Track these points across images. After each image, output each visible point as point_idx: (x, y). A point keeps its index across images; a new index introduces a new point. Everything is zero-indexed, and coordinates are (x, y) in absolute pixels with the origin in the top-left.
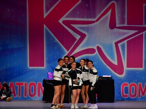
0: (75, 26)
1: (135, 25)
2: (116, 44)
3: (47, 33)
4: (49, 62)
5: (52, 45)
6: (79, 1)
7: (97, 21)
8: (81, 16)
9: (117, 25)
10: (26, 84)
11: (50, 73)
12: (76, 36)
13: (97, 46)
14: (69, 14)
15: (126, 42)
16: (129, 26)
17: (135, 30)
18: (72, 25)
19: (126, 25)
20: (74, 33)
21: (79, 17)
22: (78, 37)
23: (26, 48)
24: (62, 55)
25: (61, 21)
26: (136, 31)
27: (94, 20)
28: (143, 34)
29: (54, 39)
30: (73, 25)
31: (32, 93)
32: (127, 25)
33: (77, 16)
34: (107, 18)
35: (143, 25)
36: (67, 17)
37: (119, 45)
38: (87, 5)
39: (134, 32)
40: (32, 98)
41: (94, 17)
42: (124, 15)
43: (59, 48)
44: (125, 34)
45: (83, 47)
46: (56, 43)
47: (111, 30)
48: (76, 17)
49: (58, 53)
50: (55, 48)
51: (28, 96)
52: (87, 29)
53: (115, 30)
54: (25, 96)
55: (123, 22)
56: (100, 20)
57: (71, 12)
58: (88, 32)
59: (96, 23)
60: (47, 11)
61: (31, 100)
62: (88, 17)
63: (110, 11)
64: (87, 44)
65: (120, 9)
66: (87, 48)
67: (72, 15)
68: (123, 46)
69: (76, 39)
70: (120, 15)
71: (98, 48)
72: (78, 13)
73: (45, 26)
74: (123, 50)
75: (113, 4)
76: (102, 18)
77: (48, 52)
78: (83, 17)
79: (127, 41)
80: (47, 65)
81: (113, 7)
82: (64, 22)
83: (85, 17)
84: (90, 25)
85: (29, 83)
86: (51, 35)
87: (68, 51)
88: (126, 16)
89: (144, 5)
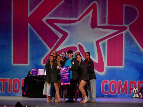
0: (58, 25)
1: (115, 24)
2: (97, 42)
3: (31, 31)
4: (32, 59)
5: (35, 43)
6: (62, 1)
7: (79, 20)
8: (64, 15)
9: (98, 25)
10: (10, 80)
11: (34, 69)
12: (59, 35)
13: (78, 44)
14: (52, 13)
15: (106, 40)
16: (110, 26)
17: (115, 29)
19: (107, 24)
20: (57, 32)
21: (62, 16)
23: (10, 45)
24: (45, 53)
25: (44, 20)
26: (117, 31)
27: (76, 19)
28: (123, 33)
29: (37, 38)
30: (56, 24)
31: (16, 89)
32: (108, 24)
33: (60, 16)
34: (88, 18)
36: (50, 16)
37: (100, 43)
38: (70, 5)
39: (114, 31)
40: (16, 94)
41: (77, 17)
42: (105, 15)
43: (43, 46)
44: (106, 33)
45: (65, 45)
46: (40, 41)
47: (92, 29)
49: (41, 50)
50: (39, 46)
51: (12, 92)
52: (69, 28)
53: (96, 29)
54: (9, 91)
55: (104, 21)
56: (82, 19)
57: (54, 12)
58: (70, 31)
59: (78, 22)
60: (31, 10)
61: (15, 96)
62: (70, 17)
63: (92, 11)
64: (69, 42)
65: (101, 9)
66: (69, 46)
67: (55, 14)
68: (104, 45)
69: (59, 38)
70: (101, 15)
72: (61, 12)
73: (29, 24)
74: (104, 48)
75: (95, 4)
76: (84, 18)
77: (32, 50)
78: (65, 17)
79: (108, 40)
80: (30, 62)
81: (94, 7)
82: (47, 21)
83: (68, 16)
84: (72, 24)
85: (13, 80)
86: (34, 33)
87: (51, 49)
88: (107, 16)
89: (124, 5)
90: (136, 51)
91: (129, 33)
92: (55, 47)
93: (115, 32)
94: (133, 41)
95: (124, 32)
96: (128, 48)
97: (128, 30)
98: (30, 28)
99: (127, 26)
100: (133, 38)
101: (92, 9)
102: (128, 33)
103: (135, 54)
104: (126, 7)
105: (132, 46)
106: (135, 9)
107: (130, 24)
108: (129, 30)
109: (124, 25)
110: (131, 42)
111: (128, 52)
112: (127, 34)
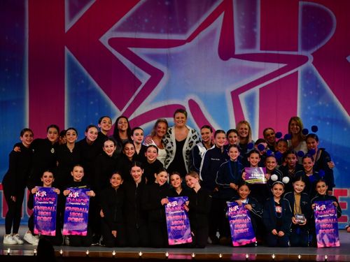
0: (140, 52)
1: (278, 50)
2: (235, 95)
3: (73, 68)
5: (83, 95)
7: (190, 40)
8: (153, 28)
9: (238, 51)
12: (141, 75)
13: (189, 99)
14: (123, 24)
15: (256, 89)
16: (266, 54)
17: (279, 62)
18: (130, 49)
19: (257, 50)
20: (137, 68)
21: (148, 30)
22: (144, 78)
23: (21, 101)
26: (282, 65)
27: (184, 37)
28: (297, 72)
29: (88, 82)
30: (133, 50)
32: (261, 49)
33: (144, 29)
34: (213, 34)
35: (297, 50)
36: (119, 29)
37: (242, 97)
38: (167, 3)
39: (274, 67)
41: (184, 32)
42: (255, 26)
43: (101, 103)
44: (255, 71)
45: (154, 101)
46: (94, 91)
47: (222, 61)
48: (141, 30)
49: (97, 114)
50: (92, 103)
51: (25, 215)
52: (167, 60)
53: (232, 61)
55: (250, 43)
56: (197, 38)
57: (128, 19)
58: (168, 66)
59: (187, 45)
60: (72, 16)
62: (168, 32)
63: (221, 18)
64: (167, 93)
65: (243, 14)
66: (166, 104)
67: (131, 25)
68: (250, 100)
69: (140, 83)
70: (244, 27)
71: (193, 104)
72: (146, 20)
73: (67, 51)
74: (251, 109)
76: (203, 34)
77: (74, 113)
78: (157, 31)
79: (260, 89)
82: (112, 41)
83: (162, 31)
84: (173, 50)
86: (80, 73)
87: (121, 110)
88: (258, 30)
89: (301, 3)
90: (328, 116)
91: (313, 72)
92: (131, 105)
93: (277, 69)
94: (321, 91)
95: (300, 69)
96: (309, 108)
97: (310, 63)
98: (70, 59)
99: (308, 54)
100: (321, 84)
101: (223, 14)
102: (310, 72)
103: (328, 123)
104: (305, 7)
105: (320, 103)
106: (327, 13)
107: (315, 49)
108: (313, 63)
109: (300, 52)
110: (317, 94)
111: (311, 119)
112: (308, 74)
